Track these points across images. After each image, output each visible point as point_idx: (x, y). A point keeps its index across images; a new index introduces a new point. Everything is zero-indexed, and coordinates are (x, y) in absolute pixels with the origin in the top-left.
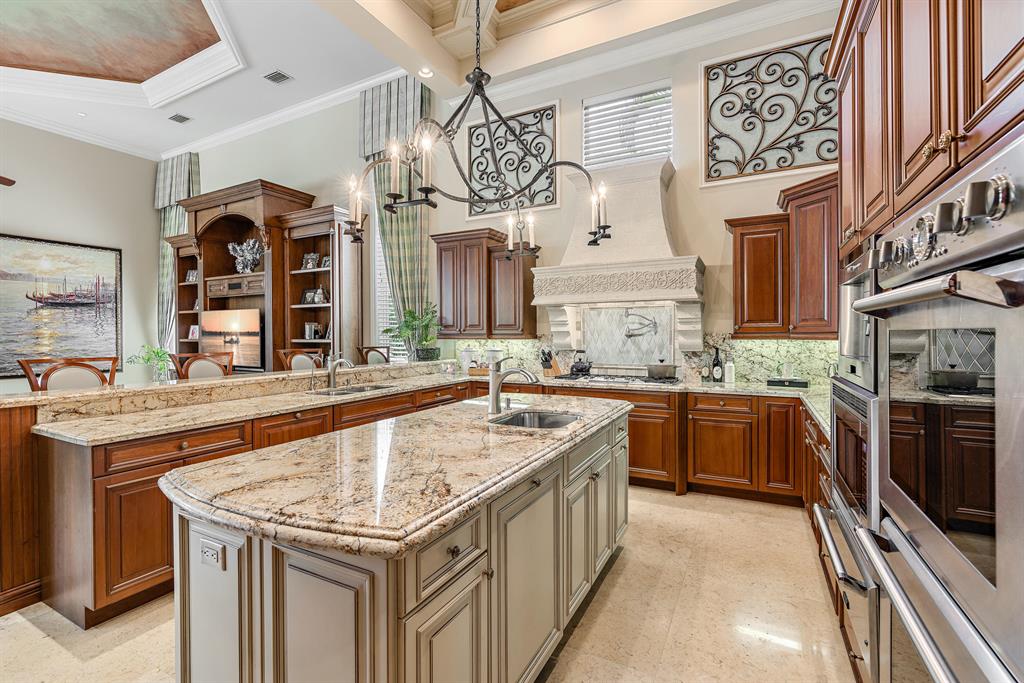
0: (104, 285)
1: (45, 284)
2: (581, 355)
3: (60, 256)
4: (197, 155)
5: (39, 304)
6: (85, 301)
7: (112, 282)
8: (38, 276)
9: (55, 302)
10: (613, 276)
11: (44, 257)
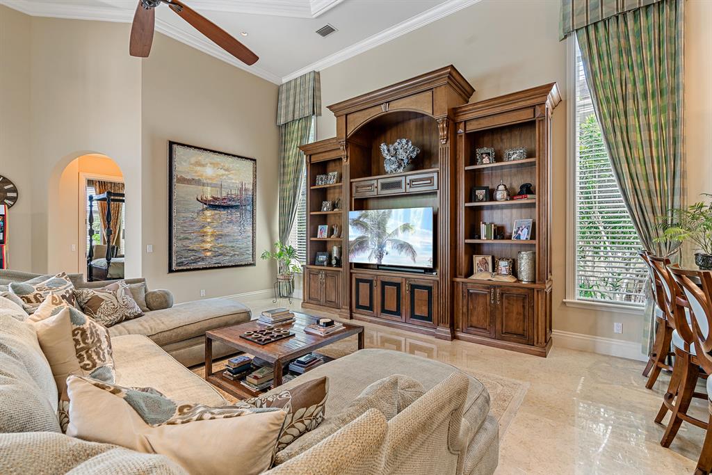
0: (245, 190)
1: (209, 188)
3: (218, 164)
4: (319, 73)
5: (205, 206)
6: (233, 203)
7: (251, 187)
8: (205, 181)
9: (214, 205)
11: (209, 165)
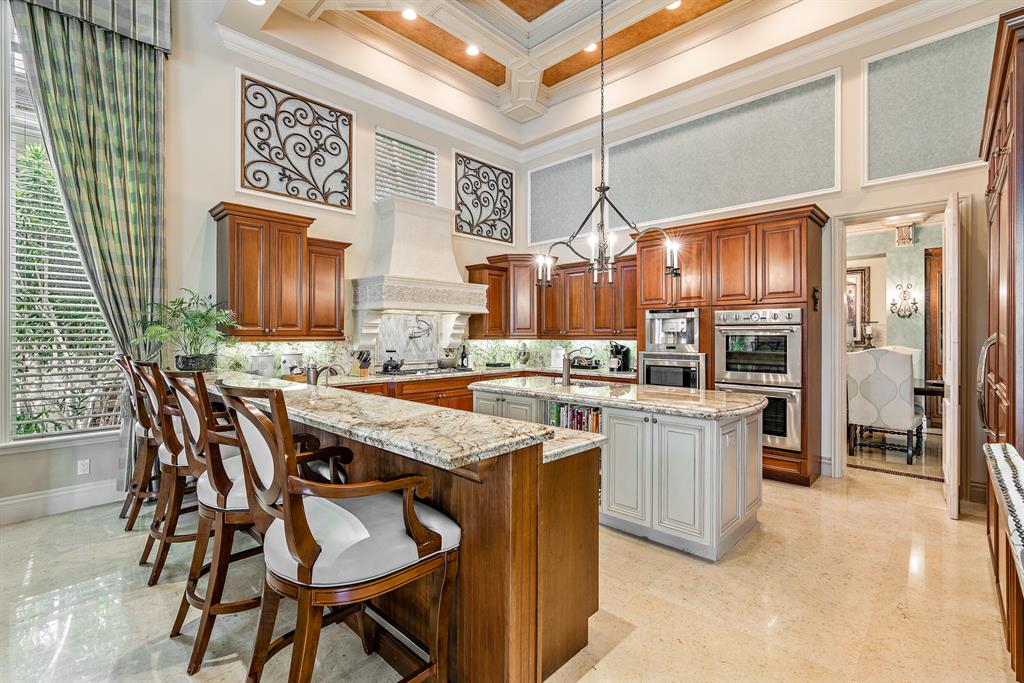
2: (392, 355)
10: (444, 291)
